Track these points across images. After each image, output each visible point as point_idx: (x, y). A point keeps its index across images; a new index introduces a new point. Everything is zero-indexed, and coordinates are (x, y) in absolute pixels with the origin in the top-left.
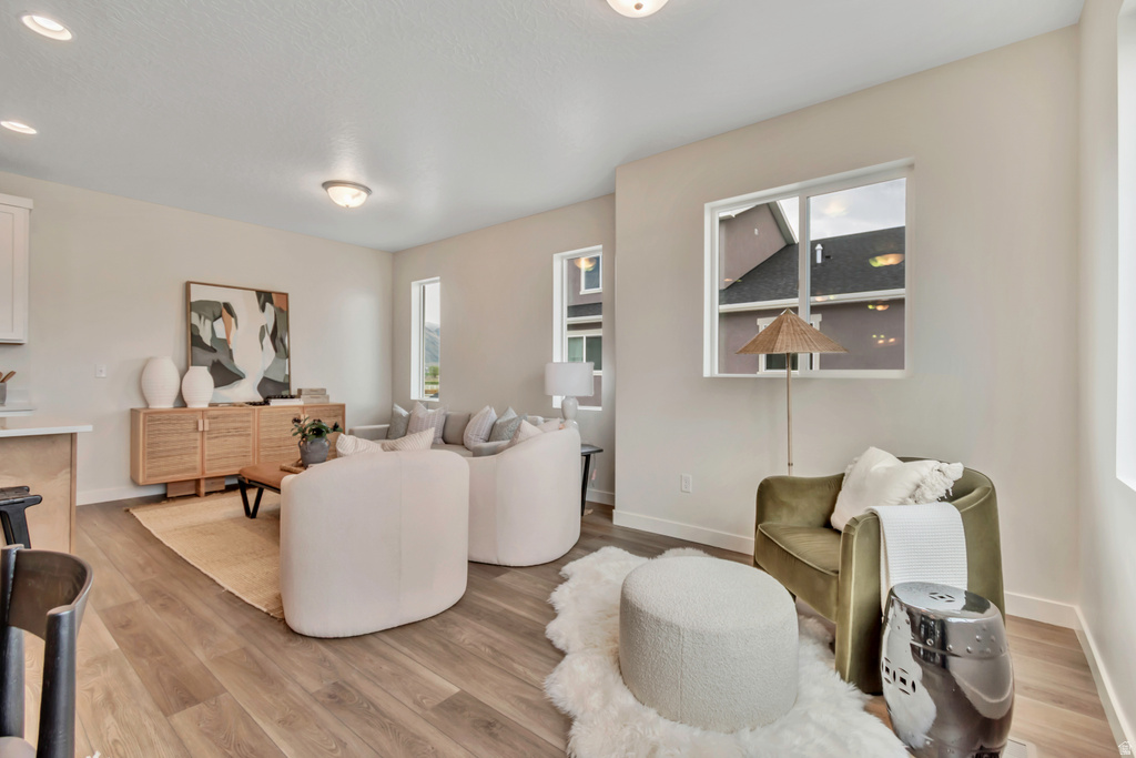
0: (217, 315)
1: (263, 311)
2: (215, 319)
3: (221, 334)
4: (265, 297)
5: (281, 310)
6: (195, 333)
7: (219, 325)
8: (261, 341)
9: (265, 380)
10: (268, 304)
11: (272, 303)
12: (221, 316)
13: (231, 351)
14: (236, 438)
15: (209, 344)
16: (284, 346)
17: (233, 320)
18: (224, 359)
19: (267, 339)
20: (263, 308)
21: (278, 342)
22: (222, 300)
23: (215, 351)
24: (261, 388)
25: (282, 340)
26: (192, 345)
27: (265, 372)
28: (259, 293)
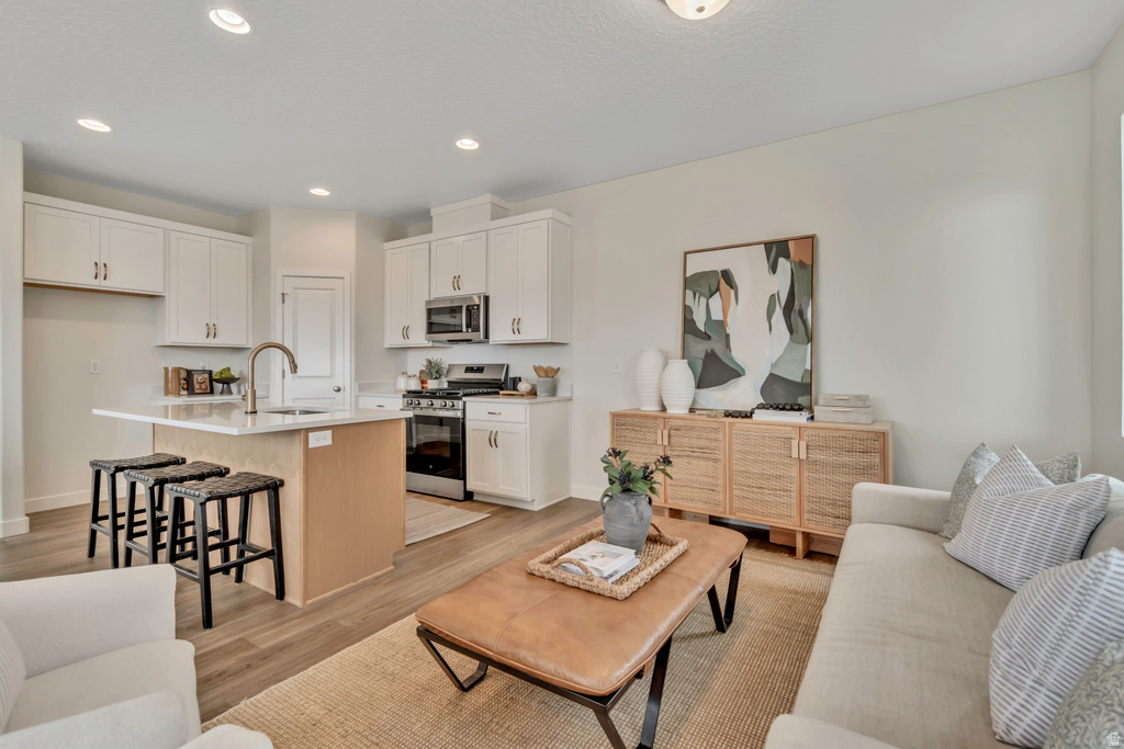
0: (714, 289)
1: (774, 272)
2: (711, 295)
3: (717, 315)
4: (777, 250)
5: (802, 265)
6: (688, 317)
7: (716, 302)
8: (769, 318)
9: (773, 380)
10: (781, 260)
11: (787, 256)
12: (718, 289)
13: (727, 336)
14: (702, 462)
15: (703, 330)
16: (805, 323)
17: (732, 292)
18: (718, 348)
19: (779, 313)
20: (774, 268)
21: (794, 316)
22: (719, 268)
23: (709, 337)
24: (764, 390)
25: (801, 314)
26: (685, 332)
27: (773, 366)
28: (768, 246)
